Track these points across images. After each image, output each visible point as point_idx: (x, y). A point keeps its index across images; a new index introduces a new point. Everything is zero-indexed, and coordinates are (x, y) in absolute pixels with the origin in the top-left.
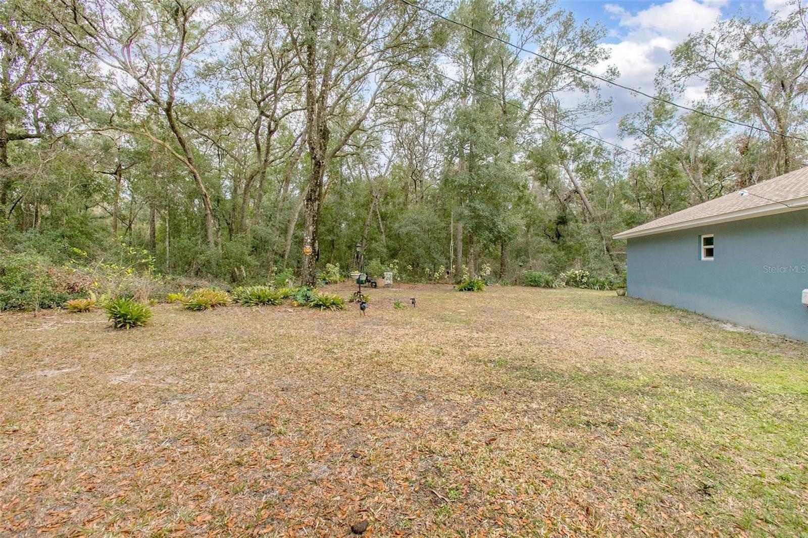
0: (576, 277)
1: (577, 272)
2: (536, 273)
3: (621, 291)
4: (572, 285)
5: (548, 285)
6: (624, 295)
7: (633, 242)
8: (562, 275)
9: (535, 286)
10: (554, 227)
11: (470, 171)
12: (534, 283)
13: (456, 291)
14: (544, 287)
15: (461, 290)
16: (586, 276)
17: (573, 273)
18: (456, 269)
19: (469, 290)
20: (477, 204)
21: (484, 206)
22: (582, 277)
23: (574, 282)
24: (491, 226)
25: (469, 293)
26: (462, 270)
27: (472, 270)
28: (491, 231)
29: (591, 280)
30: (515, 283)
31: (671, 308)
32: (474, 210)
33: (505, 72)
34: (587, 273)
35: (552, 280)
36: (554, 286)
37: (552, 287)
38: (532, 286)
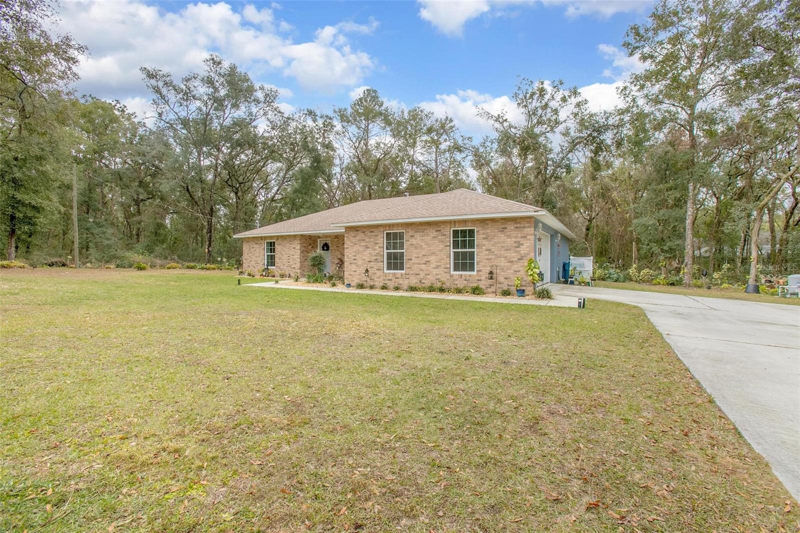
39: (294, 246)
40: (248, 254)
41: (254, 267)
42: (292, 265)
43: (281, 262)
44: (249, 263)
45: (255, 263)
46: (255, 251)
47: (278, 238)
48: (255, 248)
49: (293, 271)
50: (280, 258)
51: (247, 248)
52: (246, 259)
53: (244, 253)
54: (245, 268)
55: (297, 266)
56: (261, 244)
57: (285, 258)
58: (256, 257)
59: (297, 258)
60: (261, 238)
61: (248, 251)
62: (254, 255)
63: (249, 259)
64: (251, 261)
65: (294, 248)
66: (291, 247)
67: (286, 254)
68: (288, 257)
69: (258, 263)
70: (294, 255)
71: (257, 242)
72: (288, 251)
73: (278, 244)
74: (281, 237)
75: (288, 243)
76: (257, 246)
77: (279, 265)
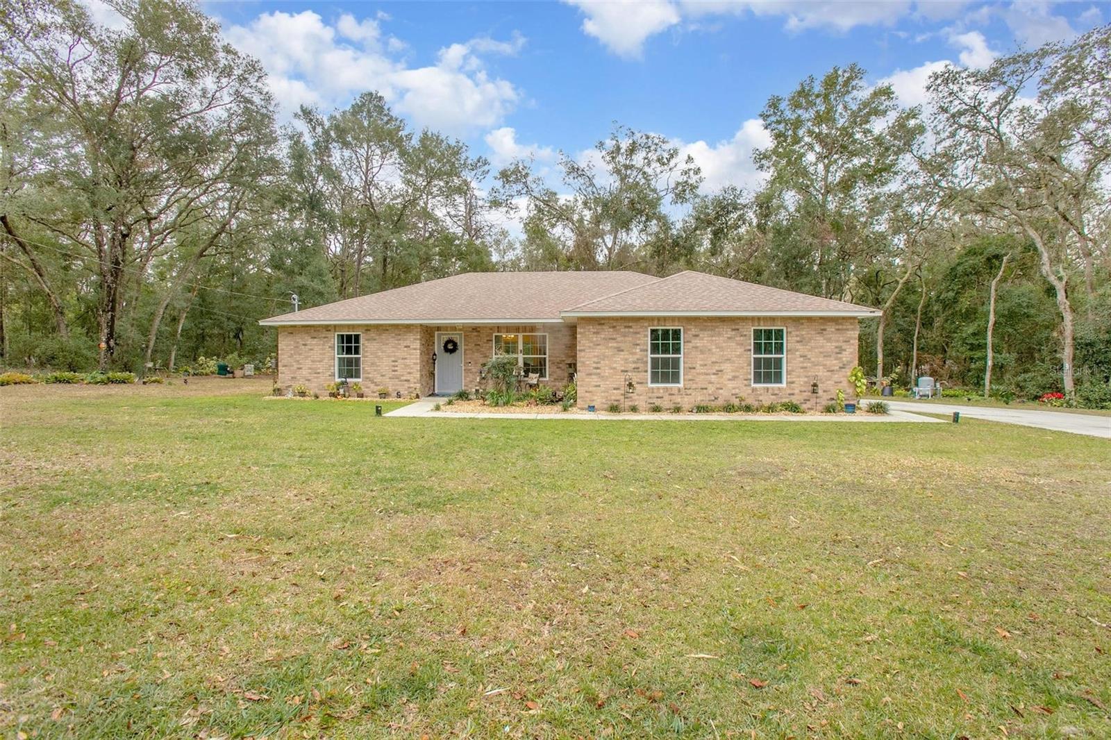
39: (408, 343)
40: (291, 356)
41: (309, 380)
42: (402, 375)
43: (375, 370)
44: (295, 373)
45: (310, 373)
46: (311, 350)
47: (368, 328)
48: (311, 345)
49: (403, 385)
50: (372, 364)
51: (290, 345)
52: (286, 366)
53: (282, 354)
54: (284, 382)
55: (415, 378)
56: (325, 338)
57: (385, 365)
58: (313, 361)
59: (415, 364)
60: (327, 328)
61: (291, 350)
62: (307, 357)
63: (296, 366)
64: (300, 368)
65: (406, 347)
66: (400, 344)
67: (389, 357)
68: (394, 361)
69: (319, 373)
70: (405, 359)
71: (315, 334)
72: (393, 352)
73: (367, 340)
74: (377, 327)
75: (393, 337)
76: (315, 342)
77: (370, 376)
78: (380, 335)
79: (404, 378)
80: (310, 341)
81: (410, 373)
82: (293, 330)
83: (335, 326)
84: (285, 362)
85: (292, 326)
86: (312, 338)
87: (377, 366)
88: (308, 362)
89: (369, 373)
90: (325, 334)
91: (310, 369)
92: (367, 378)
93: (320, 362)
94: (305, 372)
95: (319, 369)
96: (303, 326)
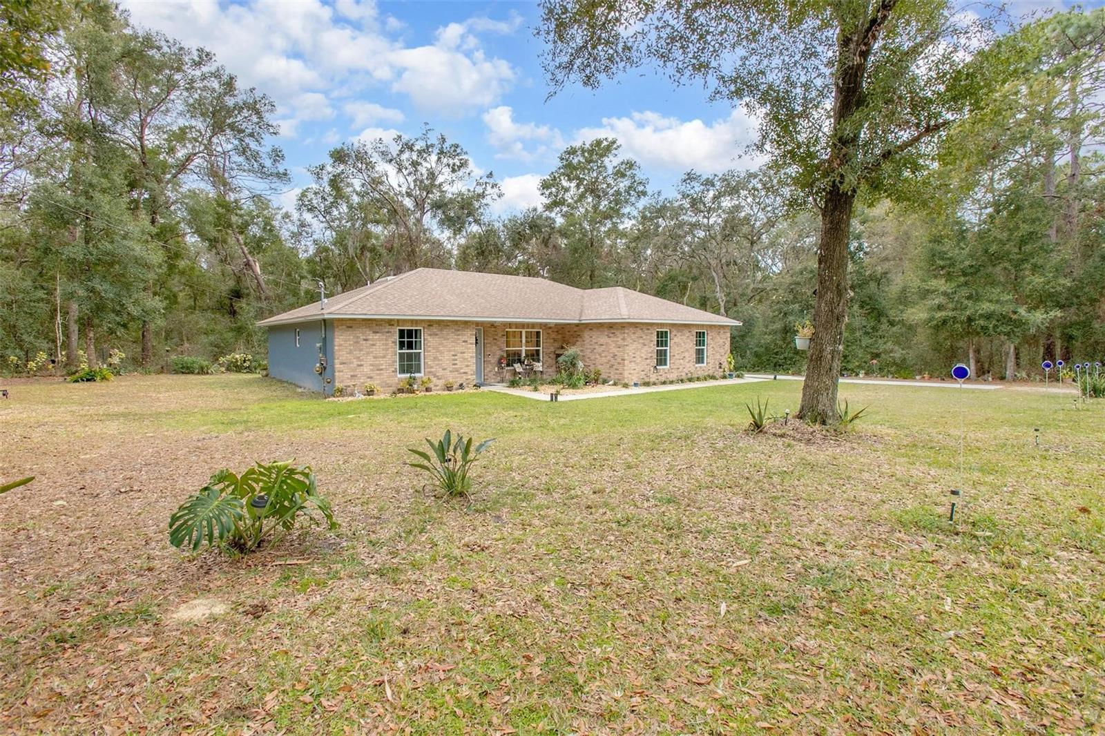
0: (237, 361)
1: (237, 356)
2: (187, 359)
3: (265, 373)
4: (233, 371)
5: (203, 371)
6: (267, 376)
7: (273, 329)
8: (222, 360)
9: (188, 373)
10: (227, 302)
11: (87, 242)
12: (187, 370)
13: (69, 382)
14: (198, 373)
15: (76, 381)
16: (249, 360)
17: (233, 358)
18: (68, 357)
19: (88, 380)
20: (97, 284)
21: (106, 286)
22: (245, 361)
23: (236, 367)
24: (118, 308)
25: (88, 384)
26: (77, 358)
27: (93, 357)
28: (118, 313)
29: (254, 364)
30: (162, 371)
31: (281, 381)
32: (93, 290)
33: (143, 115)
34: (250, 357)
35: (207, 366)
36: (209, 371)
37: (208, 373)
38: (183, 373)
39: (465, 338)
40: (350, 352)
41: (371, 378)
42: (461, 368)
43: (437, 365)
44: (354, 370)
45: (372, 370)
46: (373, 345)
47: (430, 324)
48: (373, 340)
49: (462, 377)
50: (434, 358)
51: (349, 340)
52: (344, 363)
53: (340, 350)
54: (342, 381)
55: (472, 370)
56: (388, 332)
57: (446, 359)
58: (375, 357)
59: (471, 357)
60: (390, 322)
61: (350, 345)
62: (368, 353)
63: (356, 362)
64: (362, 365)
65: (464, 342)
66: (458, 339)
67: (449, 351)
68: (453, 355)
69: (382, 370)
70: (464, 353)
71: (377, 329)
72: (453, 346)
73: (430, 335)
74: (439, 322)
75: (452, 333)
76: (377, 336)
77: (433, 370)
78: (441, 330)
79: (462, 371)
80: (371, 336)
81: (467, 366)
82: (351, 324)
83: (398, 321)
84: (343, 359)
85: (350, 319)
86: (374, 332)
87: (439, 360)
88: (370, 358)
89: (432, 367)
90: (388, 328)
91: (372, 365)
92: (430, 372)
93: (382, 357)
94: (366, 369)
95: (382, 365)
96: (364, 320)
